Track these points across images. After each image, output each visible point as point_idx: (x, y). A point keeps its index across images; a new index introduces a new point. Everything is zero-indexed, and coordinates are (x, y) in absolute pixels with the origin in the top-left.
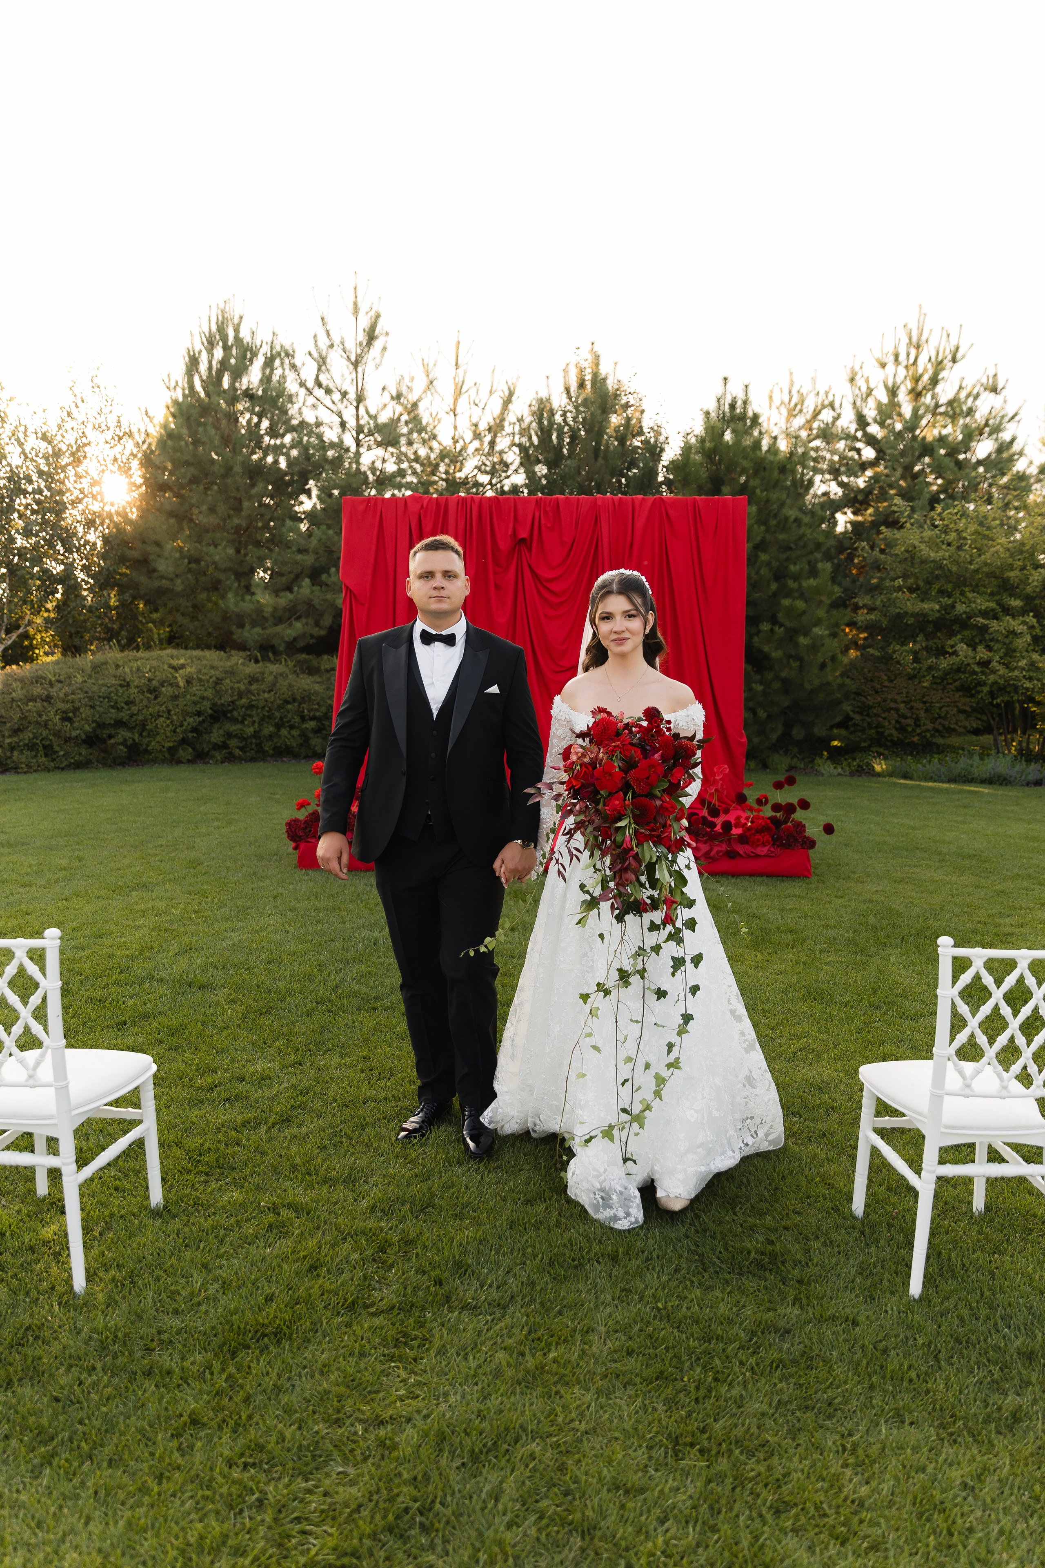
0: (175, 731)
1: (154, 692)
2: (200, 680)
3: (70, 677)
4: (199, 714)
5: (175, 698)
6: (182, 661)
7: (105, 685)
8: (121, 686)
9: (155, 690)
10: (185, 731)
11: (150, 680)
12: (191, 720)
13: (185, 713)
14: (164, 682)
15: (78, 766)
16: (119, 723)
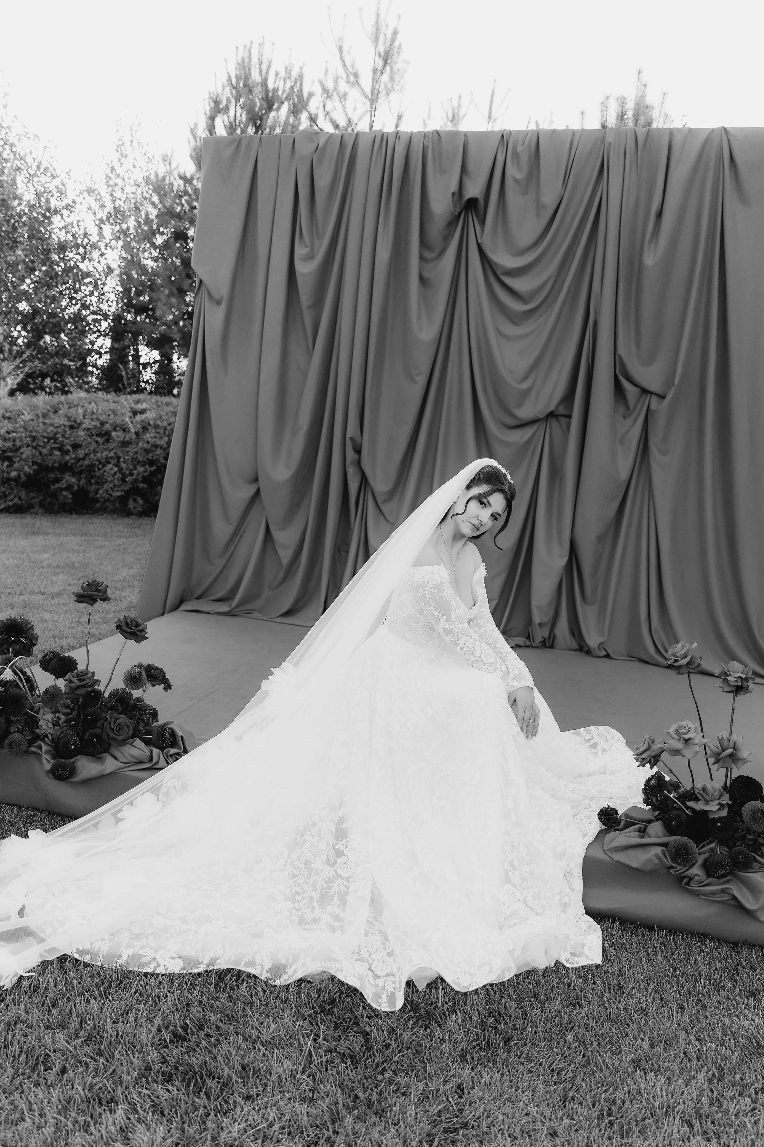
0: (123, 480)
1: (107, 436)
2: (156, 427)
3: (19, 415)
4: (151, 463)
5: (125, 444)
6: (144, 406)
7: (52, 425)
8: (71, 427)
9: (108, 434)
10: (136, 480)
11: (103, 424)
12: (143, 469)
13: (136, 462)
14: (117, 426)
15: (19, 510)
16: (65, 468)
